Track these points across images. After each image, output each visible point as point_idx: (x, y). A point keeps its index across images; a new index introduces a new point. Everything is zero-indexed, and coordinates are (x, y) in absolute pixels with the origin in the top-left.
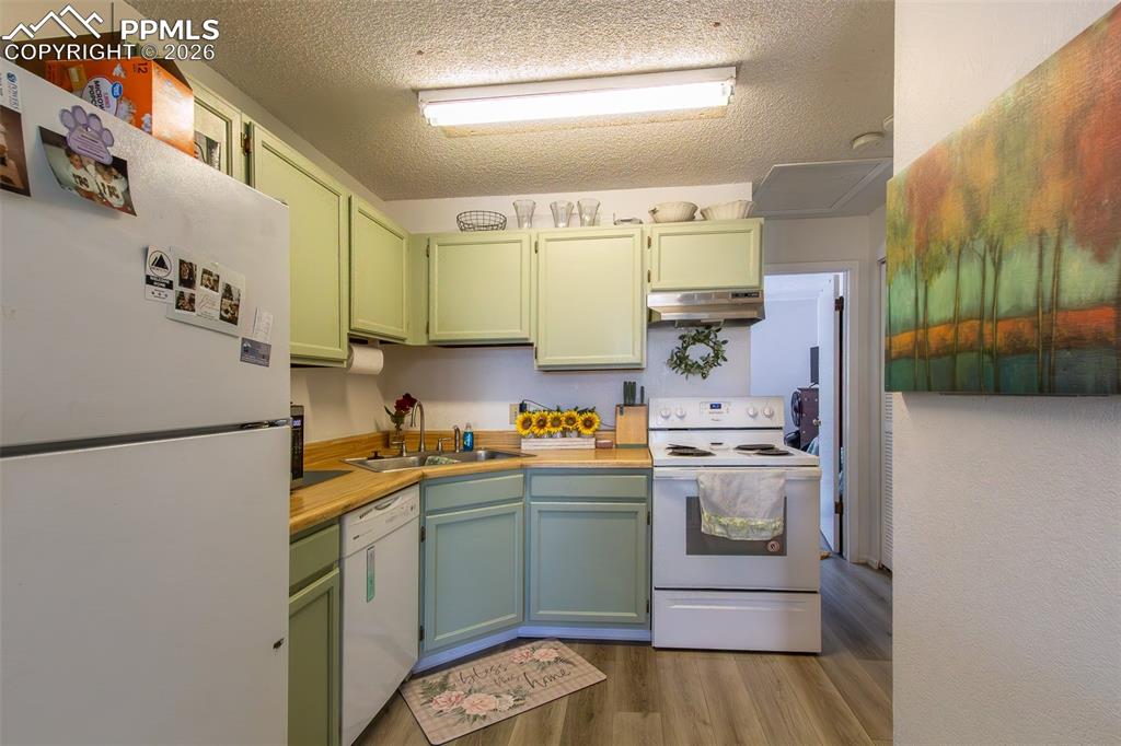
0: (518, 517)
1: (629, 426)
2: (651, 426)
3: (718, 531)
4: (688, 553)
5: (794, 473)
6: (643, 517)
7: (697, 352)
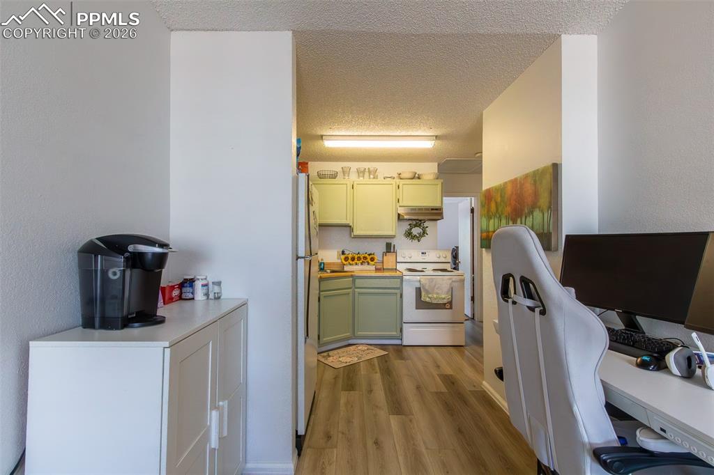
0: (351, 295)
1: (389, 261)
2: (398, 261)
3: (428, 300)
4: (417, 308)
5: (454, 278)
6: (399, 296)
7: (416, 231)
